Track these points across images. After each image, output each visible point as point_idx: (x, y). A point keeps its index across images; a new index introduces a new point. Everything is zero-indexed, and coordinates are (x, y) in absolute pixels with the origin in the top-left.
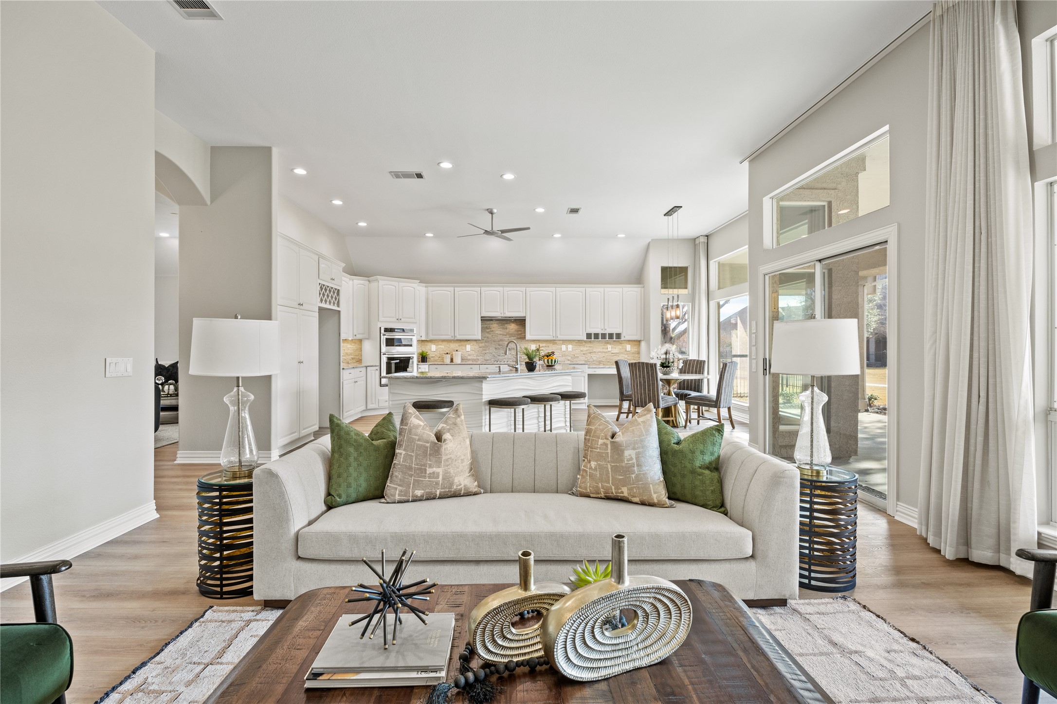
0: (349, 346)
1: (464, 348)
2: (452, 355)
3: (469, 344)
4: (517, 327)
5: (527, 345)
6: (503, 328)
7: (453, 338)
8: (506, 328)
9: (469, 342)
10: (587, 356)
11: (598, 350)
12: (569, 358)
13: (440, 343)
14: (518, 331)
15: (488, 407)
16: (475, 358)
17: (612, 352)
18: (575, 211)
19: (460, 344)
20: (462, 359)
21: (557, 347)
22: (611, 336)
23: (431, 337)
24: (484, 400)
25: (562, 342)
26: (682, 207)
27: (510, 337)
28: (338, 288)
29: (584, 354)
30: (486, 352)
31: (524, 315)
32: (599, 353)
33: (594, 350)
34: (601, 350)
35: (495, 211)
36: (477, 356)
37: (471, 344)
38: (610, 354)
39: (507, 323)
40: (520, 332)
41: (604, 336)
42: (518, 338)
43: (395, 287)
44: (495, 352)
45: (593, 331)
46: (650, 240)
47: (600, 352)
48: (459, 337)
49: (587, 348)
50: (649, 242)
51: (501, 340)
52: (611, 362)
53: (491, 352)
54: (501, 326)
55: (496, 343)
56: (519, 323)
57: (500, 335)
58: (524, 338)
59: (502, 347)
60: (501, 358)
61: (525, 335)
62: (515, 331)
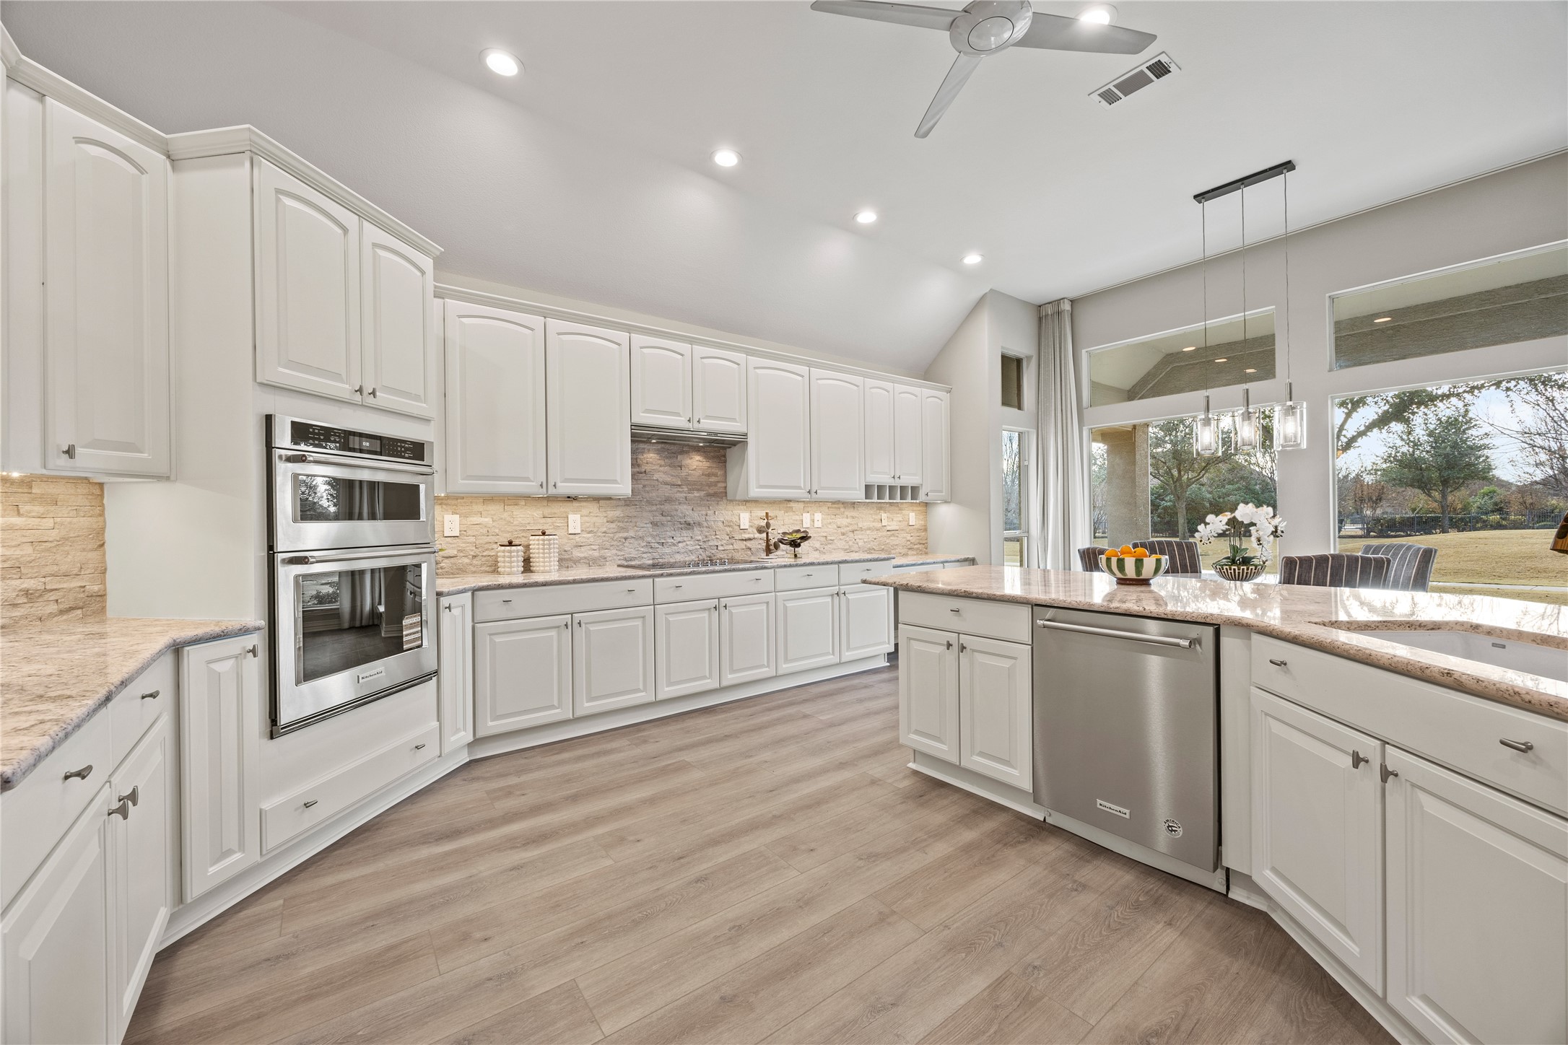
1: (559, 522)
2: (527, 547)
3: (575, 512)
4: (708, 464)
5: (730, 513)
6: (672, 466)
7: (542, 491)
8: (681, 467)
9: (575, 504)
10: (847, 539)
12: (817, 545)
13: (479, 507)
14: (709, 475)
16: (596, 554)
17: (889, 528)
19: (547, 511)
20: (564, 562)
21: (794, 517)
22: (904, 492)
23: (459, 484)
25: (802, 505)
26: (1297, 163)
27: (690, 491)
29: (843, 534)
30: (625, 535)
31: (744, 430)
32: (868, 532)
34: (872, 525)
36: (602, 548)
37: (585, 512)
38: (885, 533)
39: (682, 452)
40: (713, 479)
41: (893, 492)
42: (709, 495)
43: (345, 231)
44: (652, 535)
45: (879, 479)
47: (869, 529)
48: (565, 488)
51: (668, 500)
53: (640, 534)
54: (667, 458)
55: (654, 508)
56: (712, 454)
57: (666, 484)
58: (726, 496)
59: (669, 518)
60: (667, 550)
61: (726, 487)
62: (703, 475)
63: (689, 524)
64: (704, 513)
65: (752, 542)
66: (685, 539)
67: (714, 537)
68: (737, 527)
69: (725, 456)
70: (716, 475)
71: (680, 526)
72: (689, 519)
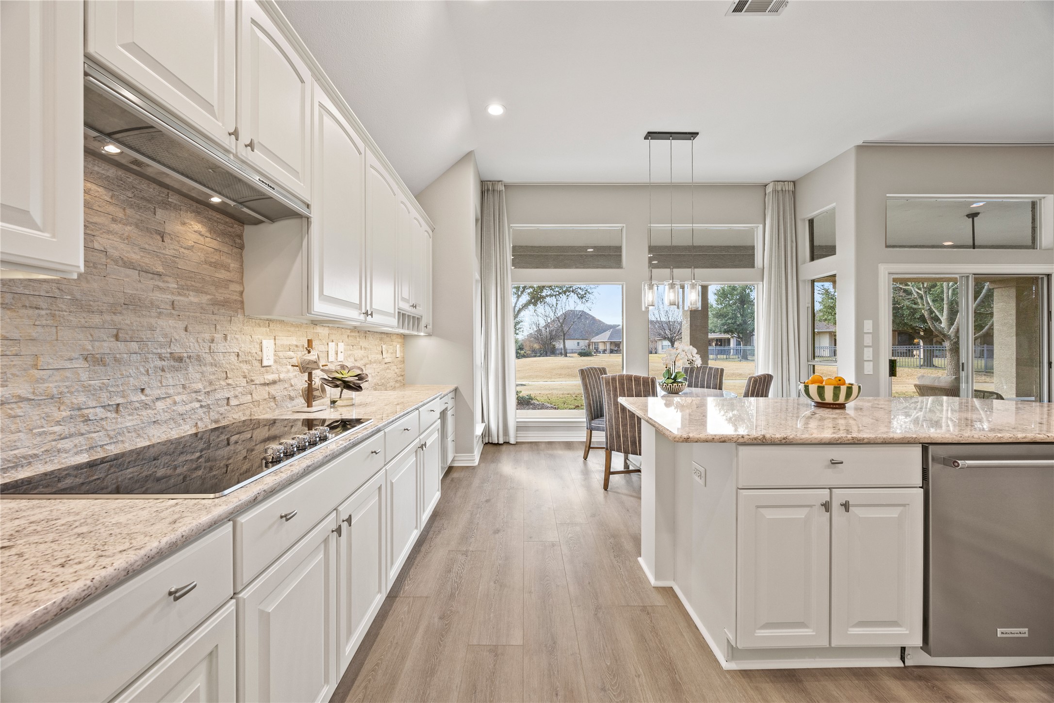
4: (214, 244)
5: (248, 338)
8: (161, 235)
14: (215, 265)
27: (182, 290)
39: (165, 205)
40: (222, 274)
41: (409, 322)
42: (215, 303)
44: (87, 389)
51: (133, 304)
53: (52, 387)
54: (131, 206)
55: (96, 320)
56: (221, 227)
57: (129, 265)
58: (243, 308)
59: (134, 346)
60: (129, 421)
61: (241, 293)
62: (206, 262)
63: (180, 359)
64: (207, 336)
65: (277, 387)
66: (171, 391)
67: (223, 383)
68: (257, 364)
69: (240, 237)
70: (227, 268)
71: (159, 363)
72: (177, 349)
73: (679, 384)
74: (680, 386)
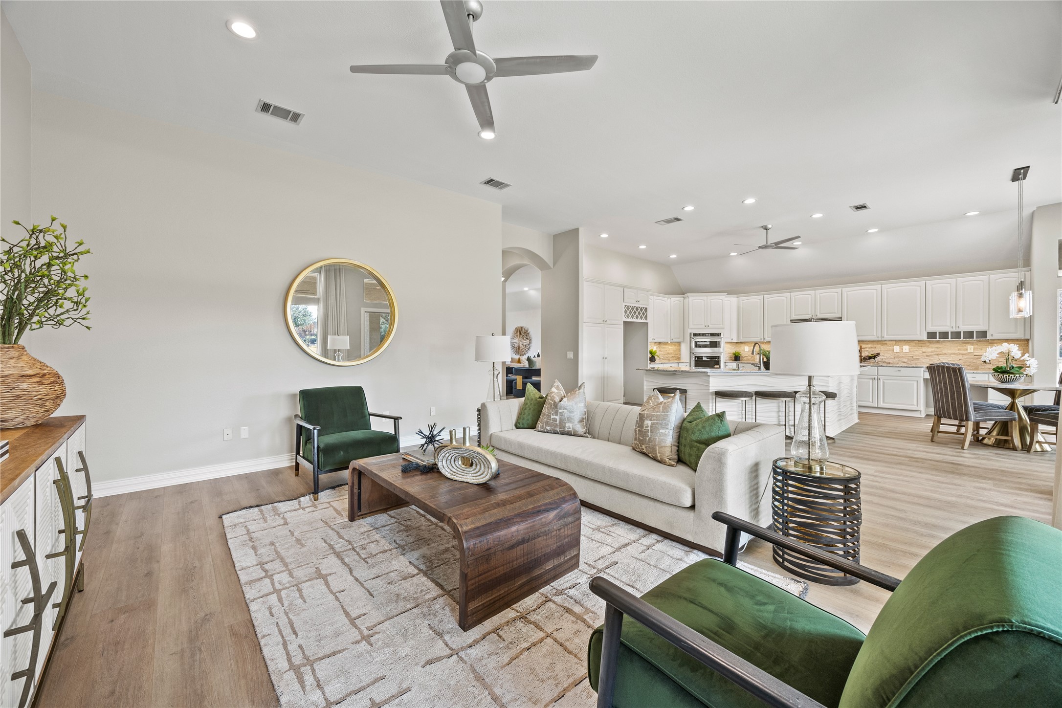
0: (670, 347)
7: (762, 340)
10: (932, 358)
11: (950, 352)
12: (905, 360)
15: (714, 397)
17: (975, 354)
18: (858, 208)
21: (888, 348)
22: (969, 335)
23: (742, 340)
24: (710, 391)
25: (894, 342)
26: (1029, 167)
28: (645, 307)
29: (927, 356)
31: (841, 316)
32: (952, 356)
33: (944, 352)
34: (957, 352)
35: (770, 226)
38: (973, 357)
41: (957, 335)
43: (704, 300)
45: (938, 329)
46: (1035, 209)
47: (954, 354)
48: (768, 340)
49: (933, 349)
50: (1034, 211)
52: (972, 366)
73: (1011, 375)
74: (1018, 378)
